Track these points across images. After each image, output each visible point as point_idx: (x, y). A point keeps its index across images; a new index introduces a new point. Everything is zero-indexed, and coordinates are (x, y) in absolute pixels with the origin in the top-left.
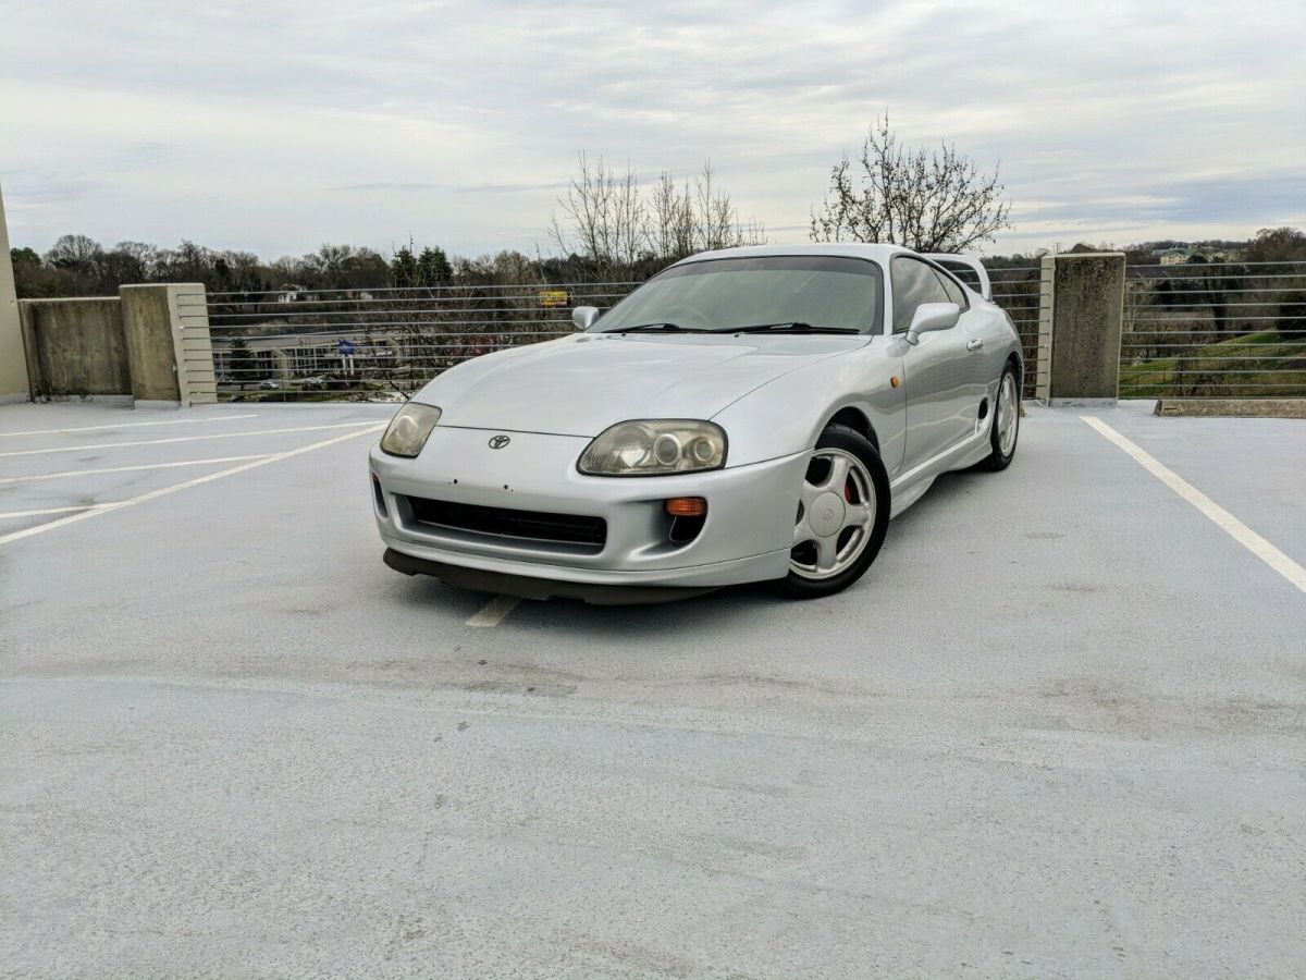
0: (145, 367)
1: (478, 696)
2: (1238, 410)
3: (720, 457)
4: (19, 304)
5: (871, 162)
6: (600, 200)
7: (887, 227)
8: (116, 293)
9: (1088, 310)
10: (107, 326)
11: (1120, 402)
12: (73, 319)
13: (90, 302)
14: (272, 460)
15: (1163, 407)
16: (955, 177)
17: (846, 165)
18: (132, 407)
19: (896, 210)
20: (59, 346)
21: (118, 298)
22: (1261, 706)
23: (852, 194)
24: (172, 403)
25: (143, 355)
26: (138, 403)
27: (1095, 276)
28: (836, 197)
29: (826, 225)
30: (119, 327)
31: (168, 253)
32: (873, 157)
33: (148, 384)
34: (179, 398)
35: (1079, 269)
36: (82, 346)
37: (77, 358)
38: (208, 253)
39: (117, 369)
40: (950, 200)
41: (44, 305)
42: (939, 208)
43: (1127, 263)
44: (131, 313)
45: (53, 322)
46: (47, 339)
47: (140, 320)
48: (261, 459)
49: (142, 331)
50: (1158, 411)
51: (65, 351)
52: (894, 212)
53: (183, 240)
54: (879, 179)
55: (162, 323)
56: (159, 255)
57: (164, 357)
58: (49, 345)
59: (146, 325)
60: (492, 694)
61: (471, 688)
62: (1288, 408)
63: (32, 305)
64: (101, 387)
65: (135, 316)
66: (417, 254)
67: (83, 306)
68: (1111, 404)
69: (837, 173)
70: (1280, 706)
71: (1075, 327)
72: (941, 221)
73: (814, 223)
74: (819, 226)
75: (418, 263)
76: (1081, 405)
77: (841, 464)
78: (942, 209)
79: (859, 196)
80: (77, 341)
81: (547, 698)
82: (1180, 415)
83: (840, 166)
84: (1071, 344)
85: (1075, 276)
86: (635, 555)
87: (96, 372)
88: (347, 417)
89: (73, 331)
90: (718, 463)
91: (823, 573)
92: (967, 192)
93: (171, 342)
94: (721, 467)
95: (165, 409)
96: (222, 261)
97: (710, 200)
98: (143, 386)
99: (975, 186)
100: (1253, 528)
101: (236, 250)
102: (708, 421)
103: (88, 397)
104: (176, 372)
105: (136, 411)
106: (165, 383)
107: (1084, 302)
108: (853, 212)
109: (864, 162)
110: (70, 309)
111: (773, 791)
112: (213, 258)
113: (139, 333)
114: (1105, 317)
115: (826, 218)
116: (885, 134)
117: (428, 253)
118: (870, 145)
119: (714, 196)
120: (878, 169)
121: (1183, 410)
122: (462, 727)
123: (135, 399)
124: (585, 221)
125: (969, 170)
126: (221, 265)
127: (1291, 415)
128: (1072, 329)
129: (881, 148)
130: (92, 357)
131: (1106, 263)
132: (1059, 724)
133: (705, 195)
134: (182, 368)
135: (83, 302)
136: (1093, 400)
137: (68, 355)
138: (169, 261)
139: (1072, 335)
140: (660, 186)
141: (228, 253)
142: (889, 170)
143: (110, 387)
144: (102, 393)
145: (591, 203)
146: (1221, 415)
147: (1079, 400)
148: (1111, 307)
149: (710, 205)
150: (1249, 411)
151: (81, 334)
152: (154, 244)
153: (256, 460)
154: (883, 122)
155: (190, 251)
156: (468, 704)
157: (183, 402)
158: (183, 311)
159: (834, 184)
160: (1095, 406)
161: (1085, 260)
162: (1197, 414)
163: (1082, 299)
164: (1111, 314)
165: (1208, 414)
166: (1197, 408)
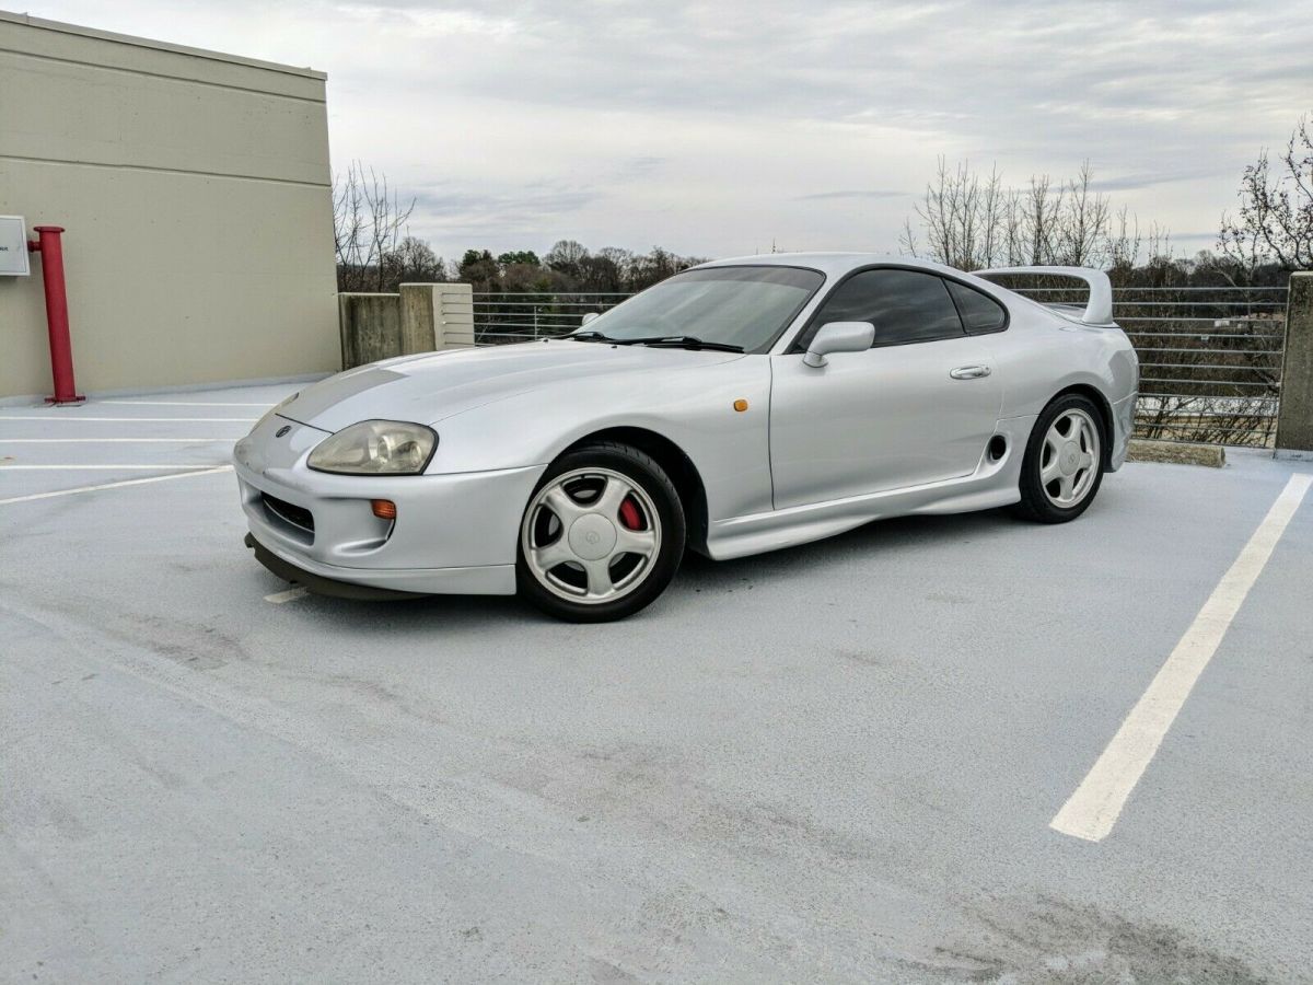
1: (151, 657)
3: (423, 462)
4: (339, 297)
5: (1297, 160)
6: (962, 207)
8: (396, 291)
10: (396, 319)
12: (377, 309)
13: (389, 297)
17: (1264, 164)
20: (367, 334)
21: (399, 294)
22: (778, 820)
25: (413, 344)
29: (1235, 235)
30: (400, 322)
31: (642, 258)
32: (1302, 154)
36: (382, 335)
37: (378, 345)
38: (675, 259)
41: (358, 298)
44: (406, 308)
45: (363, 313)
46: (359, 328)
47: (412, 314)
49: (413, 324)
51: (370, 338)
53: (655, 248)
55: (427, 319)
56: (634, 261)
58: (360, 332)
59: (416, 319)
60: (162, 657)
63: (350, 297)
65: (409, 310)
67: (384, 301)
69: (1252, 174)
70: (805, 824)
73: (1223, 231)
77: (618, 487)
79: (1275, 200)
80: (379, 330)
81: (188, 669)
83: (1256, 165)
86: (338, 549)
89: (377, 322)
90: (417, 470)
91: (592, 598)
93: (433, 336)
94: (420, 473)
102: (428, 427)
108: (1268, 220)
110: (376, 303)
115: (1239, 226)
124: (940, 227)
130: (388, 345)
132: (536, 786)
135: (386, 296)
137: (372, 342)
138: (641, 266)
151: (382, 325)
152: (631, 250)
155: (660, 257)
156: (131, 661)
158: (448, 309)
159: (1247, 185)
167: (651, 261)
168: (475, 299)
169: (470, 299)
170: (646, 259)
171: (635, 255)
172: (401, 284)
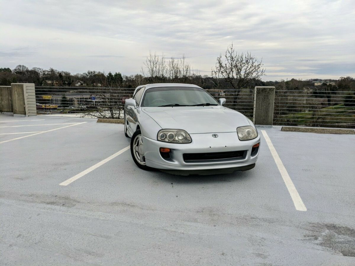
0: (17, 105)
1: (49, 206)
2: (303, 130)
5: (228, 56)
6: (155, 63)
7: (231, 74)
8: (10, 85)
9: (265, 102)
10: (9, 94)
11: (273, 126)
13: (4, 87)
14: (40, 133)
15: (283, 129)
16: (251, 61)
17: (221, 57)
18: (13, 116)
19: (235, 69)
21: (10, 86)
22: (251, 218)
23: (222, 65)
24: (23, 115)
25: (16, 102)
26: (15, 115)
27: (267, 93)
28: (218, 65)
29: (215, 73)
30: (11, 94)
31: (46, 71)
32: (228, 55)
33: (17, 110)
34: (25, 114)
35: (263, 91)
36: (2, 99)
37: (1, 102)
38: (57, 71)
39: (10, 106)
40: (249, 67)
42: (246, 69)
43: (276, 90)
47: (16, 93)
48: (38, 133)
49: (16, 96)
50: (282, 130)
52: (234, 70)
53: (50, 68)
54: (229, 61)
55: (21, 94)
56: (44, 71)
57: (22, 103)
59: (18, 94)
60: (53, 206)
61: (48, 203)
62: (316, 130)
64: (6, 110)
65: (15, 91)
66: (113, 74)
67: (2, 88)
68: (271, 127)
69: (219, 59)
70: (257, 218)
71: (262, 106)
72: (246, 73)
73: (212, 72)
74: (214, 73)
75: (114, 76)
76: (263, 127)
78: (247, 69)
79: (224, 65)
81: (66, 208)
83: (219, 57)
84: (260, 110)
85: (262, 93)
87: (5, 106)
88: (68, 121)
92: (254, 65)
93: (24, 99)
95: (21, 117)
96: (61, 74)
97: (184, 64)
98: (16, 111)
99: (256, 64)
100: (285, 166)
101: (65, 71)
103: (3, 113)
104: (25, 107)
105: (14, 117)
106: (22, 110)
108: (222, 70)
109: (226, 56)
111: (107, 237)
112: (58, 73)
113: (16, 97)
114: (269, 104)
115: (216, 71)
116: (232, 49)
117: (116, 74)
118: (228, 52)
119: (185, 64)
120: (229, 58)
121: (288, 130)
122: (39, 215)
123: (14, 114)
124: (150, 69)
125: (255, 59)
126: (60, 75)
127: (317, 132)
129: (231, 53)
130: (4, 102)
131: (270, 89)
132: (195, 221)
133: (183, 63)
134: (26, 106)
135: (2, 87)
136: (266, 125)
138: (46, 73)
139: (261, 108)
140: (171, 60)
141: (63, 71)
142: (233, 58)
143: (9, 110)
144: (6, 112)
145: (152, 64)
146: (298, 131)
147: (262, 126)
148: (271, 101)
149: (184, 66)
150: (305, 131)
151: (1, 96)
152: (42, 68)
153: (36, 133)
154: (231, 46)
155: (52, 71)
156: (44, 208)
157: (26, 115)
158: (28, 91)
159: (218, 62)
160: (267, 127)
161: (264, 88)
162: (292, 131)
163: (264, 99)
164: (271, 103)
165: (295, 131)
166: (292, 129)
167: (49, 72)
168: (36, 88)
169: (34, 88)
170: (48, 71)
171: (44, 70)
172: (11, 84)
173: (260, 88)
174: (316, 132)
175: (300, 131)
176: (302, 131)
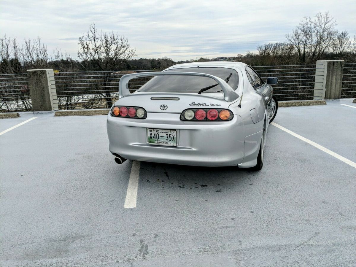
5: (90, 36)
9: (39, 86)
27: (39, 76)
28: (81, 46)
62: (88, 113)
66: (9, 60)
68: (50, 112)
69: (81, 39)
71: (36, 91)
76: (42, 113)
82: (59, 116)
84: (36, 96)
85: (33, 76)
107: (37, 84)
109: (88, 36)
114: (43, 88)
116: (94, 28)
118: (90, 31)
120: (93, 39)
121: (60, 114)
125: (124, 40)
128: (35, 91)
129: (93, 33)
131: (41, 72)
147: (41, 112)
154: (93, 25)
160: (46, 113)
161: (35, 72)
162: (64, 115)
163: (36, 83)
164: (45, 87)
165: (67, 115)
166: (64, 114)
173: (30, 71)
174: (88, 115)
175: (72, 115)
176: (74, 114)
